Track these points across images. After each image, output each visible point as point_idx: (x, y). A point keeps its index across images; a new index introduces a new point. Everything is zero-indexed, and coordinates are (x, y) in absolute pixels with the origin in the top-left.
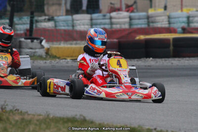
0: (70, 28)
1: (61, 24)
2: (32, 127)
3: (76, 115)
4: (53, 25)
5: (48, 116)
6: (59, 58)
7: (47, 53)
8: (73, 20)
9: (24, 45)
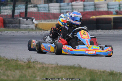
1: (42, 9)
6: (43, 30)
7: (36, 27)
9: (22, 22)
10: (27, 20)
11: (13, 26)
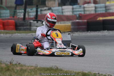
8: (62, 9)
11: (24, 28)
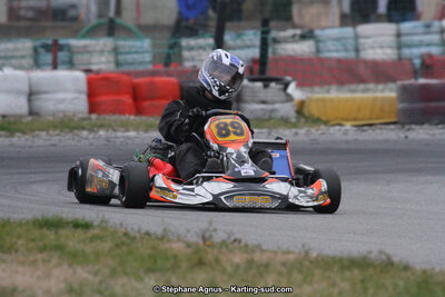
0: (352, 55)
1: (330, 45)
2: (271, 280)
3: (370, 252)
4: (313, 49)
5: (307, 253)
6: (326, 123)
7: (299, 111)
8: (357, 37)
9: (247, 94)
10: (266, 86)
